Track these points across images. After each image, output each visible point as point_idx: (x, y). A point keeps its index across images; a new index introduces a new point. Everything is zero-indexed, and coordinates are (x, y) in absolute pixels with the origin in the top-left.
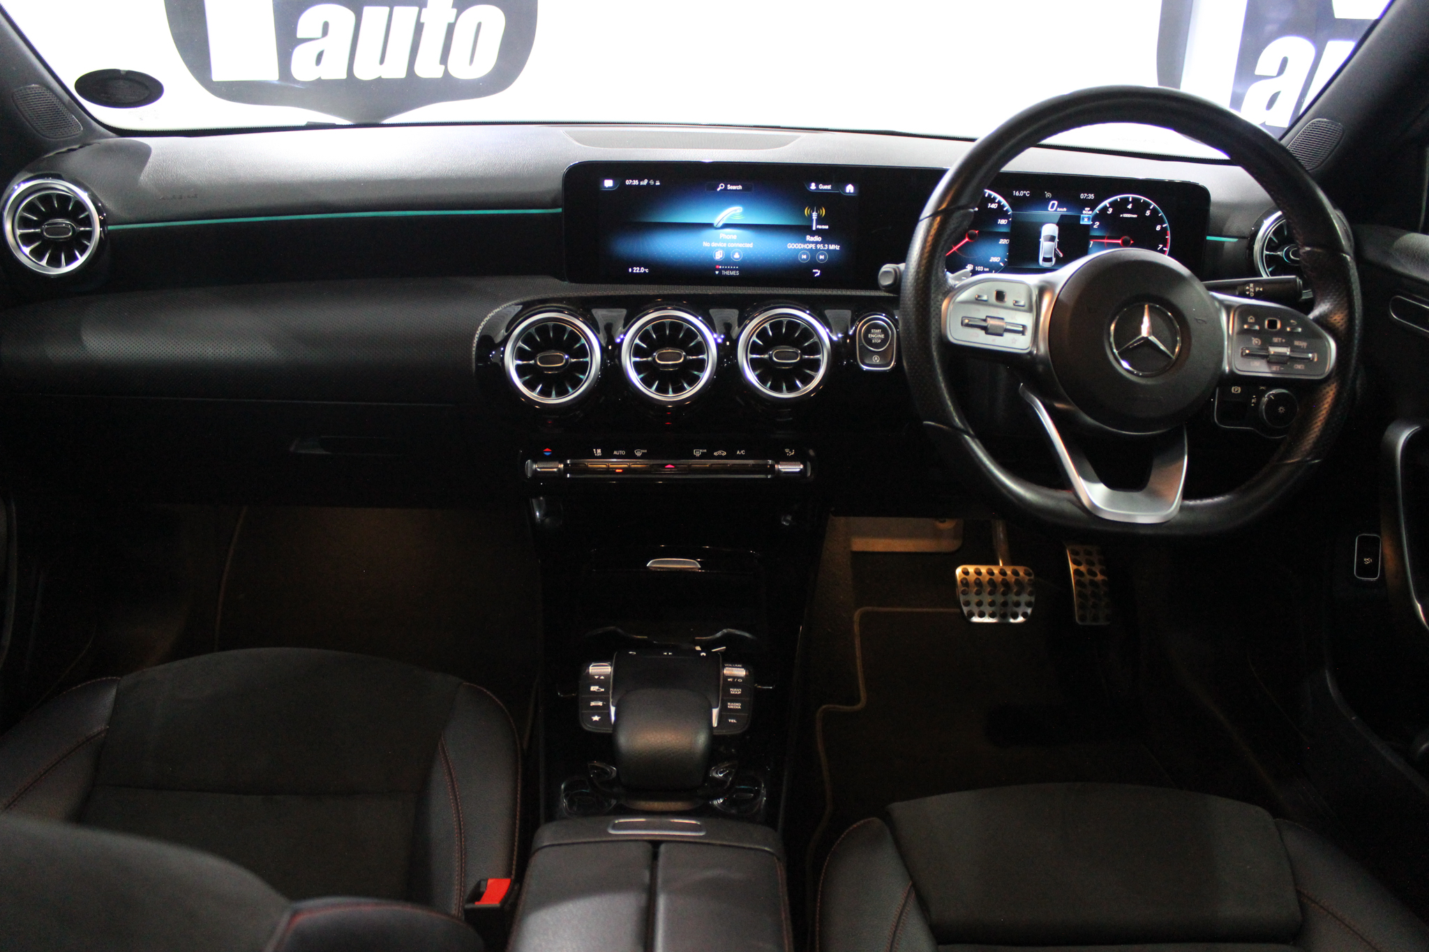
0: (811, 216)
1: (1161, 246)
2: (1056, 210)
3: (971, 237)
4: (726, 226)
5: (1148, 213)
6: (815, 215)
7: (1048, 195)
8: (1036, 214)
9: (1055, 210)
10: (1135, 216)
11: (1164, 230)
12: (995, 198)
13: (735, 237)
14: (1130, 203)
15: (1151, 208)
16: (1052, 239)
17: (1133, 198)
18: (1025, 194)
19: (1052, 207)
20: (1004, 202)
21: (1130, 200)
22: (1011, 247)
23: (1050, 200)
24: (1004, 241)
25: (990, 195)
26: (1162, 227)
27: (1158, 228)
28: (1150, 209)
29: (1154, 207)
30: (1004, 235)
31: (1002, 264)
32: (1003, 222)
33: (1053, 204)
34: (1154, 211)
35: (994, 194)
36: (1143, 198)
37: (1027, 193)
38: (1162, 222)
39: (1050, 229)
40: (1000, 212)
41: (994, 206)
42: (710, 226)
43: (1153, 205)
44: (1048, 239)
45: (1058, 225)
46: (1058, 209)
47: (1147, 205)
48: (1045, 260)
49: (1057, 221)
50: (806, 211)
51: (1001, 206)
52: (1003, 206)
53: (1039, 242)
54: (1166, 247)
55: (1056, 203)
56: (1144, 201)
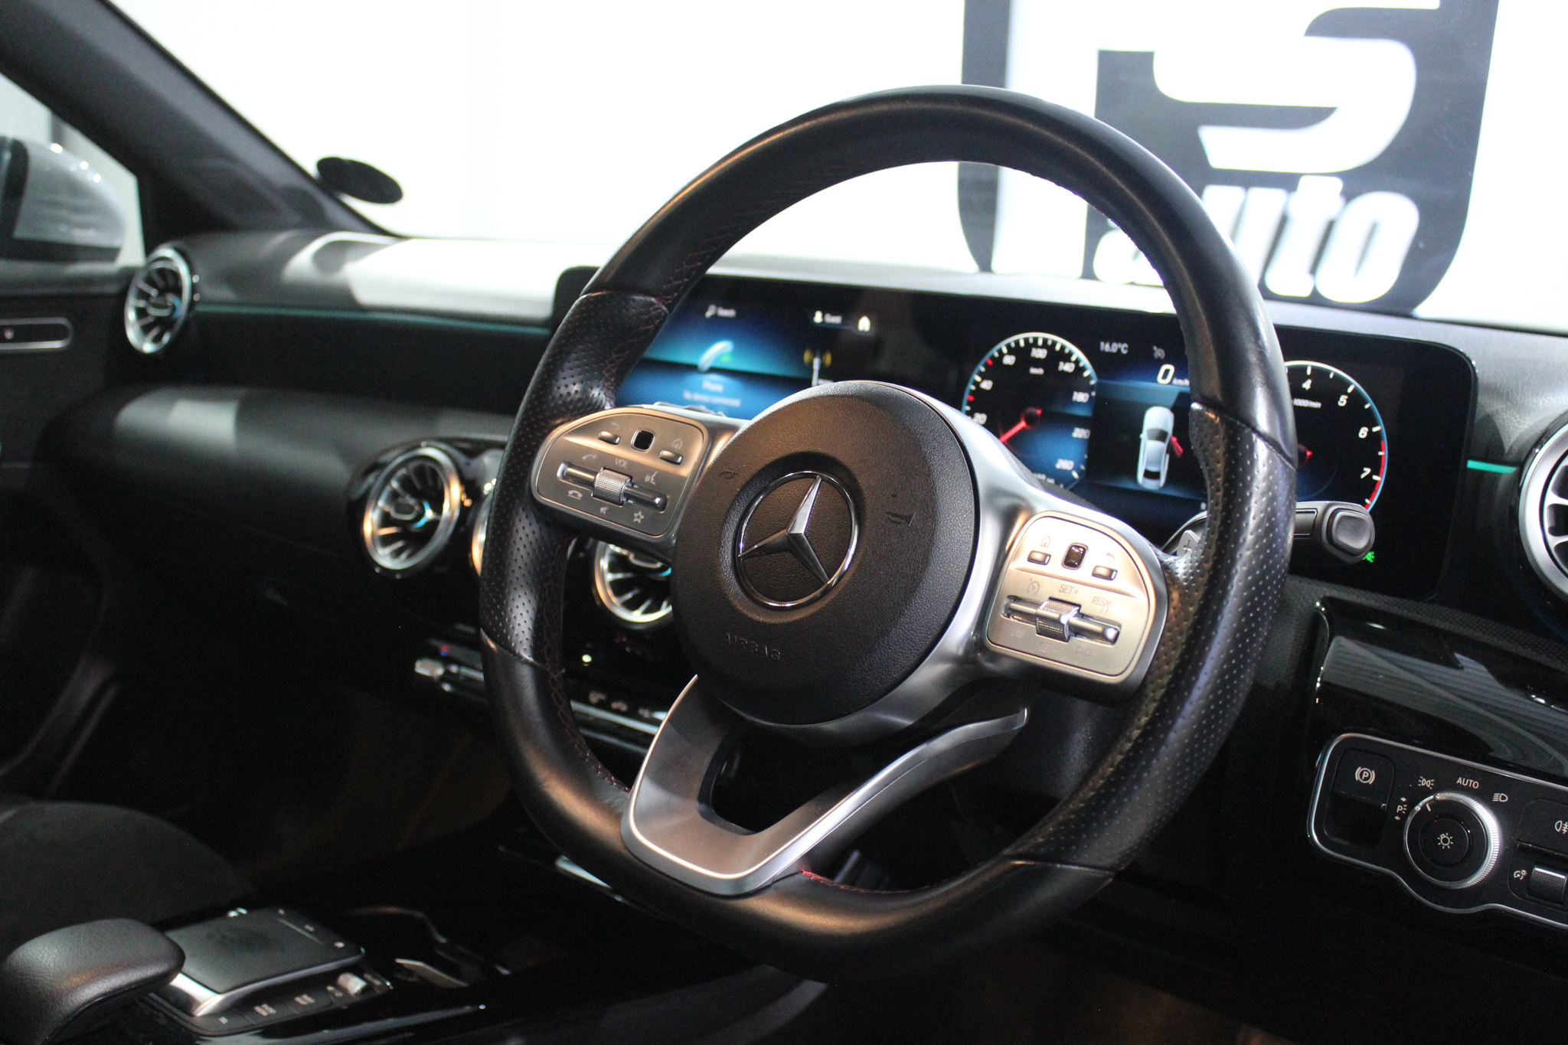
0: (811, 364)
1: (1367, 471)
2: (1171, 383)
3: (1030, 420)
4: (713, 370)
5: (1343, 401)
6: (816, 363)
7: (1159, 353)
8: (1135, 386)
9: (1167, 379)
10: (1317, 405)
11: (1374, 437)
12: (1070, 354)
13: (719, 388)
14: (1308, 377)
15: (1350, 390)
16: (1161, 436)
17: (1314, 369)
18: (1119, 350)
19: (1165, 376)
20: (1085, 361)
21: (1309, 372)
22: (1091, 445)
23: (1160, 362)
24: (1080, 433)
25: (1063, 348)
26: (1370, 433)
27: (1363, 433)
28: (1346, 393)
29: (1355, 390)
30: (1082, 422)
31: (1075, 475)
32: (1080, 397)
33: (1167, 372)
34: (1355, 397)
35: (1070, 347)
36: (1334, 371)
37: (1124, 348)
38: (1370, 423)
39: (1158, 418)
40: (1076, 379)
41: (1067, 367)
42: (693, 368)
43: (1354, 385)
44: (1157, 433)
45: (1174, 409)
46: (1176, 381)
47: (1341, 386)
48: (1151, 475)
49: (1172, 401)
50: (807, 356)
51: (1079, 370)
52: (1083, 369)
53: (1139, 441)
54: (1378, 474)
55: (1171, 368)
56: (1336, 375)
